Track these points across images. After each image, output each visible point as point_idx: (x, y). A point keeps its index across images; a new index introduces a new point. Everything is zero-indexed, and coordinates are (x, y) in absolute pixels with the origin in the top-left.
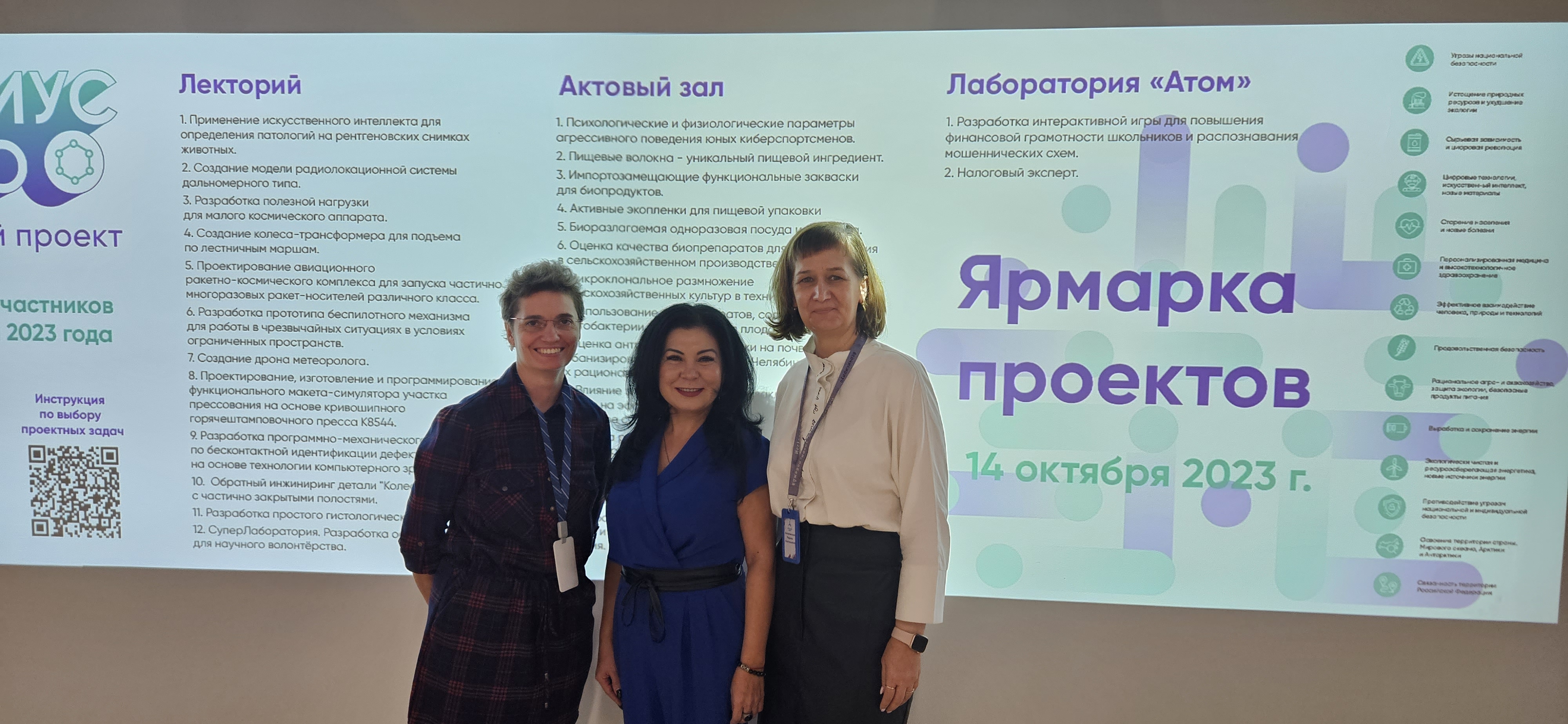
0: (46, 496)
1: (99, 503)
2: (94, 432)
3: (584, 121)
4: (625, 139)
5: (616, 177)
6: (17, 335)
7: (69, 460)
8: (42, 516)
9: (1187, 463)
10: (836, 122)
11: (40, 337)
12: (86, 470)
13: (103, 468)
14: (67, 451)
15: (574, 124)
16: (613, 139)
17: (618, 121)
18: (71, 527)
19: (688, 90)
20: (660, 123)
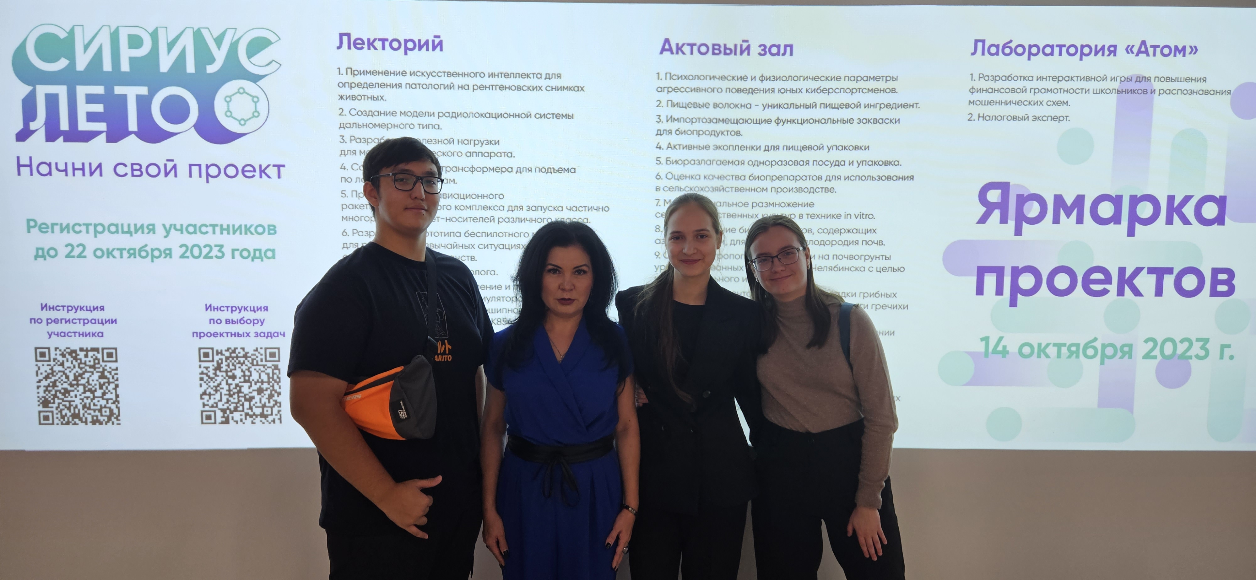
0: (214, 391)
1: (262, 394)
2: (259, 335)
3: (680, 76)
4: (713, 90)
5: (704, 120)
6: (188, 254)
7: (235, 359)
8: (210, 407)
9: (1146, 341)
10: (883, 76)
11: (210, 255)
12: (251, 368)
13: (266, 365)
14: (234, 352)
15: (671, 78)
16: (703, 90)
17: (707, 76)
18: (237, 416)
19: (765, 50)
20: (741, 77)
